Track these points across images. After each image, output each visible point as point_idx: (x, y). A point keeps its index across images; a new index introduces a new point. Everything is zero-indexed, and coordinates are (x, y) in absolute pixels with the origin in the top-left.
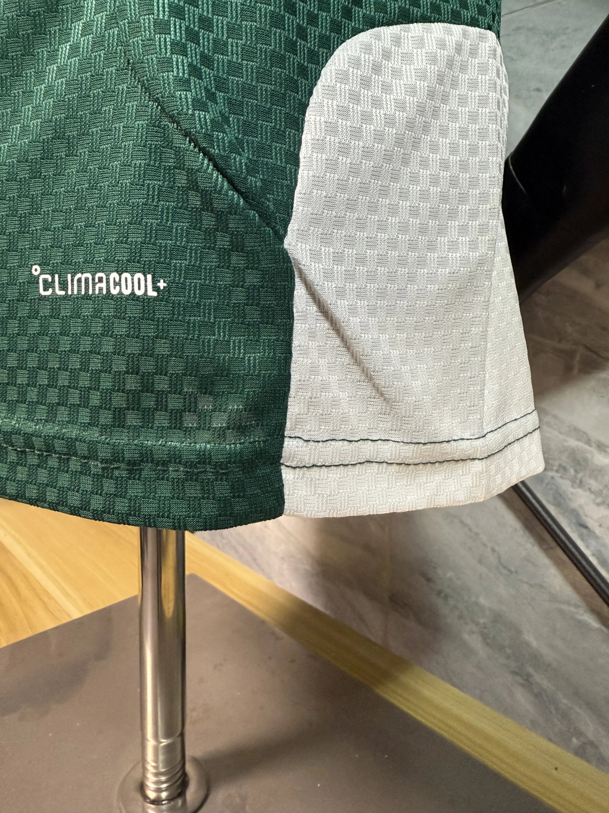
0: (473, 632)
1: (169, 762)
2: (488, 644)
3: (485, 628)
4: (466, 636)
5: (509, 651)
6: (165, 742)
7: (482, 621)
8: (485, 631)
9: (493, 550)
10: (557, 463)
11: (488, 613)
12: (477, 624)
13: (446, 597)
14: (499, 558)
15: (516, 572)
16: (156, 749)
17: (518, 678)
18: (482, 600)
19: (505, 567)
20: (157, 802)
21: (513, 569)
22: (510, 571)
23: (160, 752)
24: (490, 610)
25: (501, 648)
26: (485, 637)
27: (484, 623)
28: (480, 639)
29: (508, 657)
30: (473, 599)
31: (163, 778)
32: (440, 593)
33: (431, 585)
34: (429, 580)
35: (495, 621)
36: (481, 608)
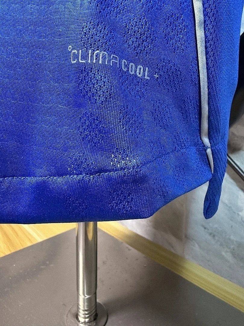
0: (227, 252)
1: (89, 306)
2: (235, 257)
3: (234, 250)
4: (223, 253)
6: (87, 297)
9: (238, 215)
12: (230, 248)
13: (214, 236)
14: (242, 218)
16: (84, 299)
18: (232, 237)
20: (84, 323)
23: (86, 301)
24: (236, 242)
25: (242, 259)
26: (234, 254)
27: (233, 248)
28: (231, 255)
30: (228, 237)
31: (87, 312)
32: (210, 234)
33: (206, 230)
34: (205, 228)
35: (238, 247)
36: (232, 241)
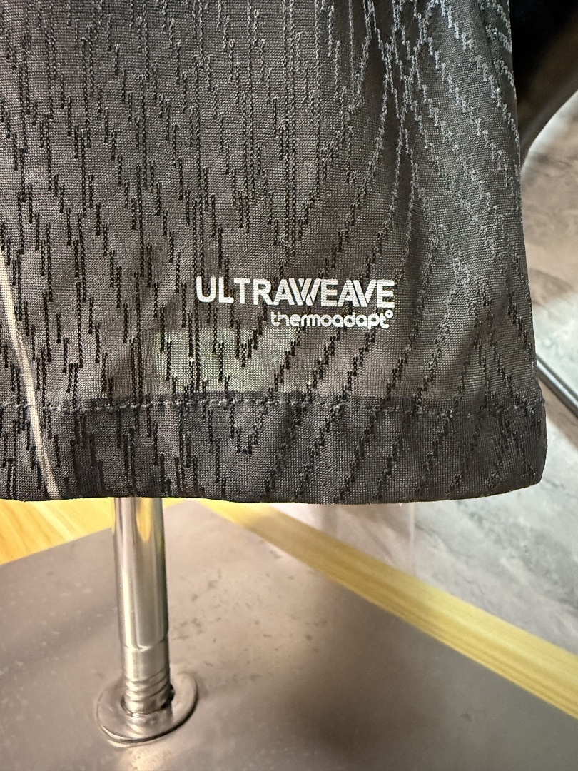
0: (513, 557)
2: (530, 570)
3: (526, 551)
4: (503, 561)
5: (556, 577)
7: (522, 544)
8: (527, 554)
11: (529, 534)
12: (518, 548)
13: (480, 520)
15: (562, 486)
17: (567, 607)
18: (522, 521)
21: (557, 482)
22: (555, 485)
23: (140, 659)
24: (532, 530)
26: (527, 562)
27: (526, 546)
28: (521, 564)
29: (555, 583)
30: (511, 520)
32: (472, 516)
33: (462, 508)
35: (537, 543)
36: (522, 529)
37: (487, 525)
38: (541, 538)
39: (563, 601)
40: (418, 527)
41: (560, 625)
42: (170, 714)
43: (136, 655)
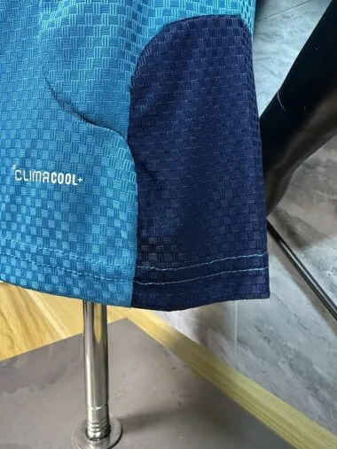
0: (284, 362)
1: (100, 418)
2: (293, 370)
3: (291, 360)
4: (280, 364)
5: (305, 375)
6: (97, 408)
7: (289, 356)
8: (291, 362)
9: (295, 315)
10: (332, 266)
11: (292, 351)
12: (287, 358)
13: (269, 341)
14: (299, 320)
15: (309, 329)
17: (310, 391)
18: (289, 344)
19: (302, 326)
20: (94, 439)
22: (306, 328)
23: (95, 413)
24: (294, 350)
25: (301, 373)
26: (291, 366)
27: (291, 358)
28: (288, 367)
29: (305, 378)
30: (284, 343)
32: (265, 338)
33: (260, 333)
34: (259, 331)
35: (296, 357)
36: (289, 348)
37: (272, 343)
38: (298, 355)
39: (308, 388)
40: (239, 340)
41: (307, 400)
42: (109, 440)
43: (93, 411)
